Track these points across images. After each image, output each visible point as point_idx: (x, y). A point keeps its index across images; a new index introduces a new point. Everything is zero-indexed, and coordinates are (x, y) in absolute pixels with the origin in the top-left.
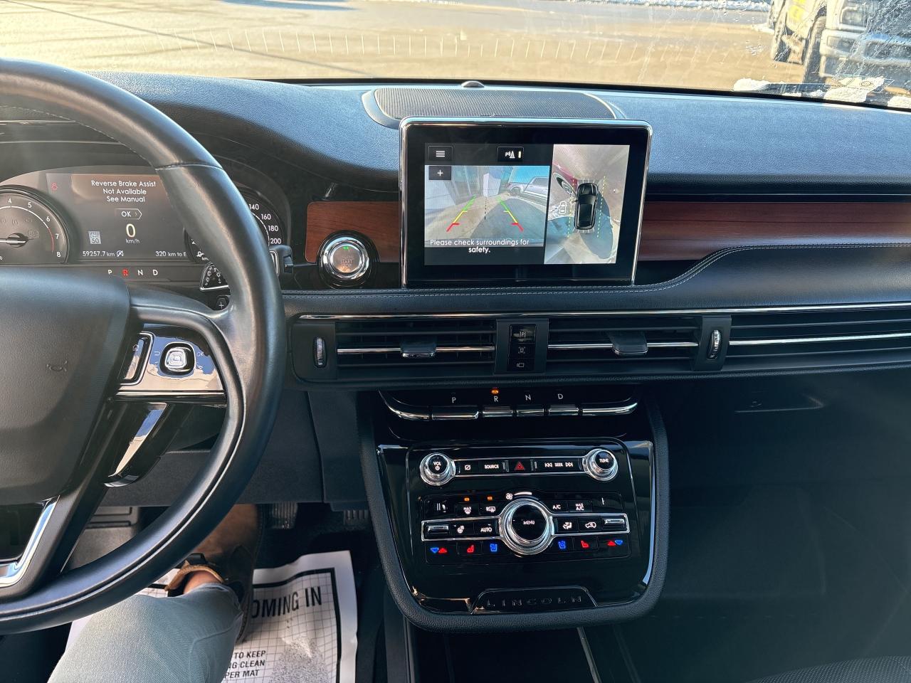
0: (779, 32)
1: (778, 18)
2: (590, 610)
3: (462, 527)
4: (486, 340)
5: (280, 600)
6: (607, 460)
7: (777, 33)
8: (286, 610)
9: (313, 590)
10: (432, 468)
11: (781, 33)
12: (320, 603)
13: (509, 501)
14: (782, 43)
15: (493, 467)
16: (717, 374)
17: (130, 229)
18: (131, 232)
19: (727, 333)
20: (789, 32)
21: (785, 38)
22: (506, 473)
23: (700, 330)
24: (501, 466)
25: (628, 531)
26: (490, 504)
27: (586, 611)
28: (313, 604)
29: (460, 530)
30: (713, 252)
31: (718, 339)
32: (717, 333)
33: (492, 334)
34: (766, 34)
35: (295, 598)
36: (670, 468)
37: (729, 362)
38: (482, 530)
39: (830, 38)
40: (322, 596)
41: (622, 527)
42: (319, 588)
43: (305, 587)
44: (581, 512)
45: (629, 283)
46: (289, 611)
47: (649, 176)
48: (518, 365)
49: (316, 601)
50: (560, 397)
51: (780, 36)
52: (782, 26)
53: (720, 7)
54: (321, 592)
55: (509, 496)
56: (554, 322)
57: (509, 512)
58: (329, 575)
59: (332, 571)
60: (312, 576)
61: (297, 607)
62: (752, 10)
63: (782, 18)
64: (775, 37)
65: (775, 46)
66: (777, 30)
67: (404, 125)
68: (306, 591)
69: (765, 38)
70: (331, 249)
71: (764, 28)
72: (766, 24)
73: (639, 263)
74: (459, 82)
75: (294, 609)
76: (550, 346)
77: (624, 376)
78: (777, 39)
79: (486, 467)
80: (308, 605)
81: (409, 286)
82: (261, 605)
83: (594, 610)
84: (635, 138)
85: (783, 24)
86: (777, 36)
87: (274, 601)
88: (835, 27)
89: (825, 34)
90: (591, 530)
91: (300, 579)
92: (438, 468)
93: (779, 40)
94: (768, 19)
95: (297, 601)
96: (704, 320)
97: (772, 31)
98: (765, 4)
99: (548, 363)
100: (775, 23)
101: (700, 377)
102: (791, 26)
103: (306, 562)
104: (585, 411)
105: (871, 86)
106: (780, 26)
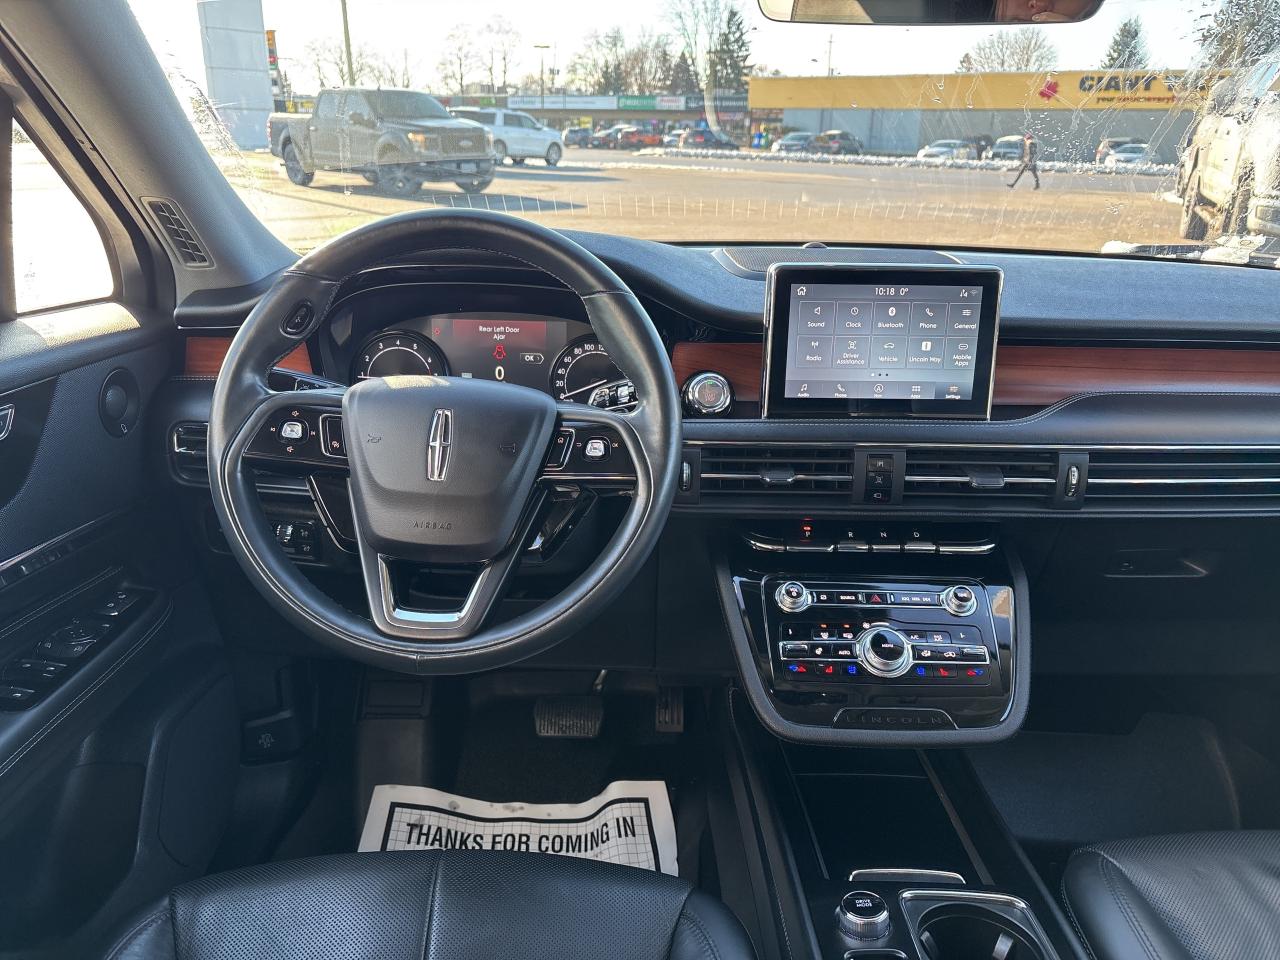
0: (1189, 201)
1: (1187, 185)
2: (951, 732)
3: (821, 649)
4: (843, 469)
5: (586, 836)
6: (965, 595)
7: (1186, 204)
8: (594, 845)
9: (625, 819)
10: (789, 593)
11: (1193, 203)
12: (634, 835)
13: (866, 630)
14: (1195, 215)
15: (848, 598)
16: (1076, 513)
17: (500, 371)
18: (500, 375)
19: (1085, 472)
20: (1203, 201)
21: (1198, 209)
22: (861, 603)
23: (1056, 467)
24: (857, 598)
25: (988, 662)
26: (847, 631)
27: (946, 732)
28: (626, 835)
29: (819, 651)
30: (1065, 397)
31: (1076, 474)
32: (1074, 469)
33: (849, 464)
34: (1173, 204)
35: (605, 830)
36: (1031, 608)
37: (1089, 502)
38: (840, 653)
39: (1259, 208)
40: (636, 827)
41: (981, 658)
42: (632, 819)
43: (616, 816)
44: (939, 642)
45: (986, 419)
46: (597, 845)
47: (1002, 320)
48: (875, 495)
49: (629, 832)
50: (917, 535)
51: (1191, 207)
52: (1193, 193)
53: (1108, 170)
54: (635, 823)
55: (866, 625)
56: (911, 453)
57: (868, 639)
58: (642, 805)
59: (645, 801)
60: (624, 805)
61: (608, 839)
62: (1153, 175)
63: (1194, 183)
64: (1185, 208)
65: (1185, 220)
66: (1187, 199)
67: (772, 269)
68: (618, 820)
69: (1173, 210)
70: (698, 383)
71: (1172, 197)
72: (1174, 191)
73: (993, 407)
74: (801, 244)
75: (603, 842)
76: (908, 478)
77: (981, 512)
78: (1187, 212)
79: (842, 598)
80: (620, 836)
81: (768, 417)
82: (565, 840)
83: (954, 732)
84: (987, 281)
85: (1195, 190)
86: (1188, 207)
87: (579, 837)
88: (1266, 193)
89: (1253, 203)
90: (950, 659)
91: (610, 808)
92: (794, 594)
93: (1190, 212)
94: (1176, 186)
95: (607, 833)
96: (1061, 456)
97: (1181, 201)
98: (1172, 165)
99: (904, 496)
100: (1184, 190)
101: (1058, 516)
102: (1206, 193)
103: (617, 789)
104: (942, 549)
105: (1251, 245)
106: (1191, 194)
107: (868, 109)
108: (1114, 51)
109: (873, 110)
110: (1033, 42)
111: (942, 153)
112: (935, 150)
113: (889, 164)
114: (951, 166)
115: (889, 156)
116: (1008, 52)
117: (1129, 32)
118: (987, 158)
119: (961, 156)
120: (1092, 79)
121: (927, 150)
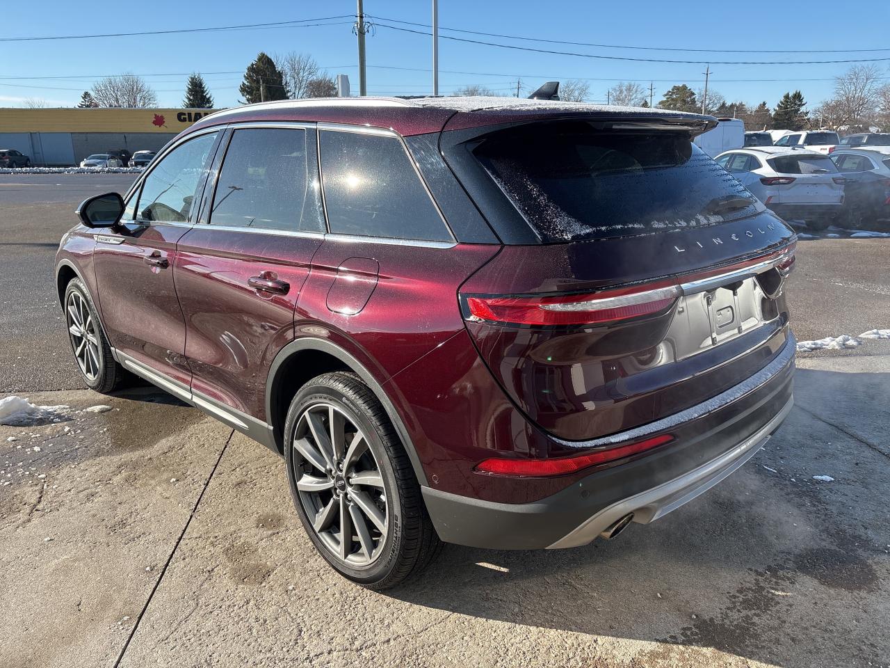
107: (27, 133)
108: (191, 96)
109: (31, 133)
110: (135, 88)
111: (99, 163)
112: (92, 161)
113: (60, 172)
114: (108, 172)
115: (59, 166)
116: (119, 93)
117: (196, 84)
118: (132, 165)
119: (113, 165)
120: (185, 114)
121: (86, 161)
